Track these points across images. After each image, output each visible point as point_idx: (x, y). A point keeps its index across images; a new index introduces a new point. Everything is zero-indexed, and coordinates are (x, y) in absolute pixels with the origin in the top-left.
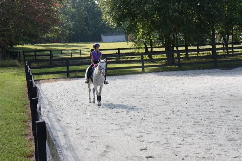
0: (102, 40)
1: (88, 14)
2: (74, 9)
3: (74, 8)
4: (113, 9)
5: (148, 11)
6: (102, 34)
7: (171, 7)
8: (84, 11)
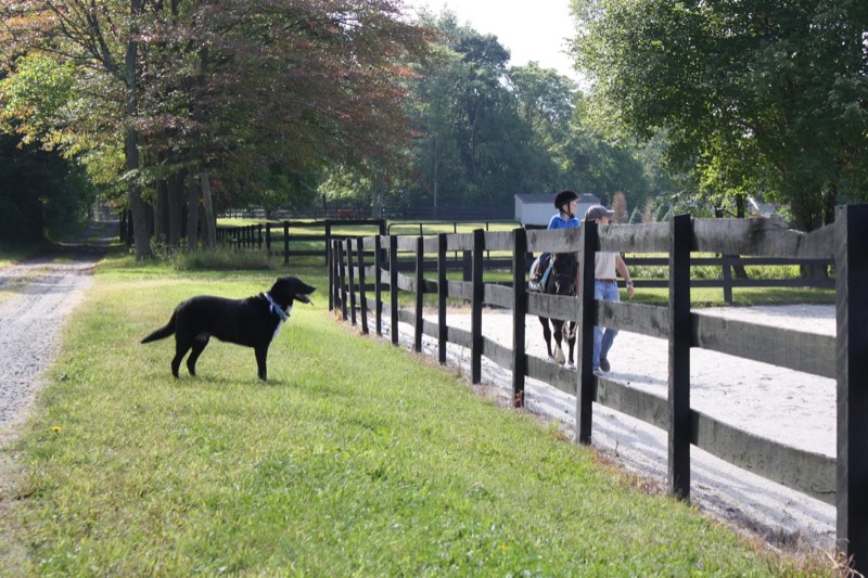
0: (517, 215)
1: (472, 122)
2: (423, 101)
3: (425, 97)
4: (627, 81)
5: (753, 92)
6: (516, 197)
7: (837, 82)
8: (456, 110)
